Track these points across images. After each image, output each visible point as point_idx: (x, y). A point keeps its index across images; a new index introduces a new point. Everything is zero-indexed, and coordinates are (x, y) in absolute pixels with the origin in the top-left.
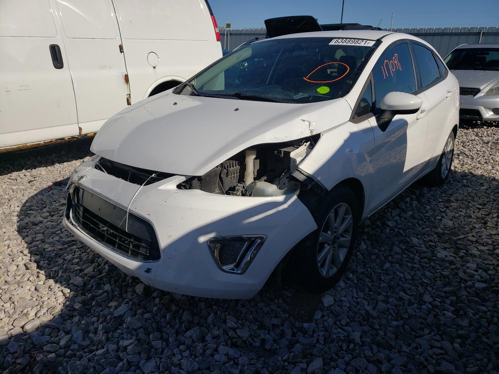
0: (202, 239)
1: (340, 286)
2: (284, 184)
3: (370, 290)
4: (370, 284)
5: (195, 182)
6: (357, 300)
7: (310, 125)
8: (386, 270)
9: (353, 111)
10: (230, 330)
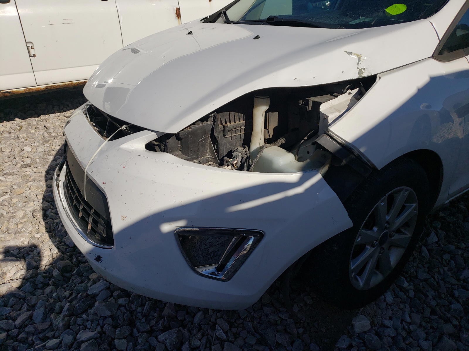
0: (167, 228)
1: (385, 300)
2: (308, 153)
3: (433, 312)
4: (434, 303)
5: (171, 142)
6: (409, 327)
7: (359, 61)
8: (464, 281)
9: (440, 41)
10: (216, 342)
